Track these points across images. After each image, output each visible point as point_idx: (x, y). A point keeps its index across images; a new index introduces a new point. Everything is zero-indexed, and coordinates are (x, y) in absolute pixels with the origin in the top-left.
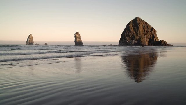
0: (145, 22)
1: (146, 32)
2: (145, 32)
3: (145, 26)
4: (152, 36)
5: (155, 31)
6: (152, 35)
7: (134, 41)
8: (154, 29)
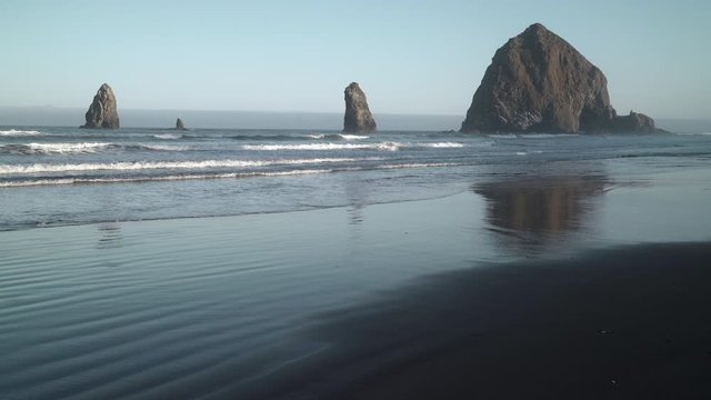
0: (568, 45)
1: (571, 81)
2: (567, 82)
3: (569, 60)
4: (592, 97)
5: (603, 80)
6: (595, 93)
7: (529, 117)
8: (598, 70)
